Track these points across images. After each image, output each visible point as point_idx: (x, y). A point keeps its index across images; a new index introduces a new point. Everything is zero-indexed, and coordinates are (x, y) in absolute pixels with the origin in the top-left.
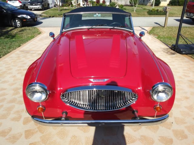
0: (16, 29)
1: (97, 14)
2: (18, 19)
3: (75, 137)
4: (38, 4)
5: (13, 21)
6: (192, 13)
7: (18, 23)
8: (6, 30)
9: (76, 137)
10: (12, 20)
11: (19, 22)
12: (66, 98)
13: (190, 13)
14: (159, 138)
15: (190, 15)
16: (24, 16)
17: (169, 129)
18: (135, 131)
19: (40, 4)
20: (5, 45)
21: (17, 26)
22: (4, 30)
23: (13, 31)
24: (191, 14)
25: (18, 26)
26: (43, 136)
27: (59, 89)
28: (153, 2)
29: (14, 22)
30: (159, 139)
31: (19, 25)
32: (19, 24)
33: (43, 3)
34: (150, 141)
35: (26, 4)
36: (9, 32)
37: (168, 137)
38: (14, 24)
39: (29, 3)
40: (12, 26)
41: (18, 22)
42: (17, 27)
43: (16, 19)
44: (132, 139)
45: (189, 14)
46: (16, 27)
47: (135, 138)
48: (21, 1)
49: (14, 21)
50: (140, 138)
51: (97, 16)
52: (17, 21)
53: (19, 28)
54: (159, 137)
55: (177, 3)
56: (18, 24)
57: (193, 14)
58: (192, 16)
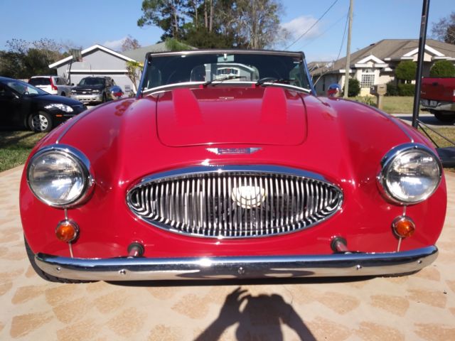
0: (38, 135)
1: (225, 55)
2: (44, 113)
3: (162, 329)
4: (94, 91)
5: (33, 117)
6: (433, 100)
7: (44, 121)
8: (13, 137)
9: (168, 329)
10: (31, 116)
11: (46, 120)
12: (141, 207)
13: (429, 101)
14: (418, 329)
15: (429, 103)
16: (60, 106)
17: (441, 306)
18: (341, 313)
19: (98, 91)
20: (4, 157)
21: (39, 128)
22: (10, 137)
23: (29, 138)
24: (431, 102)
25: (42, 129)
26: (67, 328)
27: (121, 183)
28: (344, 89)
29: (34, 120)
30: (416, 332)
31: (46, 126)
32: (46, 123)
33: (105, 90)
34: (389, 335)
35: (68, 91)
36: (20, 141)
37: (444, 325)
38: (35, 125)
39: (74, 89)
40: (28, 129)
41: (43, 119)
42: (40, 131)
43: (40, 112)
44: (336, 332)
45: (426, 102)
46: (38, 130)
47: (343, 329)
48: (57, 86)
49: (35, 117)
50: (358, 328)
51: (225, 59)
52: (41, 116)
53: (44, 132)
54: (415, 325)
55: (397, 90)
56: (43, 125)
57: (436, 102)
58: (435, 107)
